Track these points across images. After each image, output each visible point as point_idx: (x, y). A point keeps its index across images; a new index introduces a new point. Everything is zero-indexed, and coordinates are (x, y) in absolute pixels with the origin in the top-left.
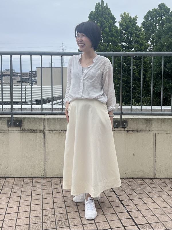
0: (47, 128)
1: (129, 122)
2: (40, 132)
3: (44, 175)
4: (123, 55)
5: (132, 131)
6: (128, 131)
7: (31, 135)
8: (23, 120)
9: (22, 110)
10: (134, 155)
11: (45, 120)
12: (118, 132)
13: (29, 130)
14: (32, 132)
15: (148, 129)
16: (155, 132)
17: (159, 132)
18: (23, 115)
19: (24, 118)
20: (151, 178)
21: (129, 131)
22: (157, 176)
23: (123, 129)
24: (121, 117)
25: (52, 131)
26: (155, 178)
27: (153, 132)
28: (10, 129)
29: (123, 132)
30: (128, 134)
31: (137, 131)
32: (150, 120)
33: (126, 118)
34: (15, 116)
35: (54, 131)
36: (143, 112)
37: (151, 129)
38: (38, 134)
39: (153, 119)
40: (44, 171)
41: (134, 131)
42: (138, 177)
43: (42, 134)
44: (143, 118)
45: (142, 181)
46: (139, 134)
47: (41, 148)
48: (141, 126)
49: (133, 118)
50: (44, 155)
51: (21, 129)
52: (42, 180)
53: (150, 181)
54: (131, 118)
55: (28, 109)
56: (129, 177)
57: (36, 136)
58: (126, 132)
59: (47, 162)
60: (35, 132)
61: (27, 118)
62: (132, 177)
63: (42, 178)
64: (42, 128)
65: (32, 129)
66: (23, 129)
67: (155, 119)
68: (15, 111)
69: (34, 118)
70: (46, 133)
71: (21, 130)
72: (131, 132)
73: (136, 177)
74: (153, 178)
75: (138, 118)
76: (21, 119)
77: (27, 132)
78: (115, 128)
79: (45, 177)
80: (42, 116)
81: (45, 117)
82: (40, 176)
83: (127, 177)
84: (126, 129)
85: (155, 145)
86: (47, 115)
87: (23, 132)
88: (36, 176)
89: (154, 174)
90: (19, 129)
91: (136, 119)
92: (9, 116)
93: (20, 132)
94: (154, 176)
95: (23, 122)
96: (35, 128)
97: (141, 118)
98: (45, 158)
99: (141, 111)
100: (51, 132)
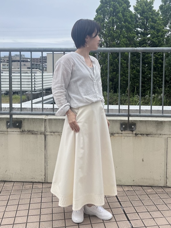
0: (48, 130)
1: (138, 125)
2: (41, 134)
3: (45, 180)
4: (131, 51)
5: (141, 134)
6: (136, 134)
7: (32, 137)
8: (22, 121)
9: (21, 111)
10: (143, 161)
11: (46, 121)
12: (125, 135)
13: (29, 131)
14: (32, 134)
15: (159, 132)
16: (166, 136)
18: (23, 115)
19: (24, 118)
20: (162, 187)
21: (138, 134)
22: (168, 185)
23: (131, 132)
24: (129, 118)
25: (54, 132)
26: (167, 186)
27: (164, 136)
28: (9, 130)
29: (131, 135)
30: (136, 137)
31: (147, 135)
32: (162, 122)
33: (134, 121)
34: (14, 116)
35: (56, 133)
36: (153, 114)
37: (162, 133)
38: (39, 136)
39: (165, 122)
40: (45, 175)
41: (143, 134)
42: (148, 185)
43: (43, 136)
44: (153, 121)
45: (152, 190)
46: (149, 138)
47: (42, 151)
48: (151, 129)
49: (142, 121)
50: (45, 159)
51: (21, 130)
52: (43, 185)
53: (160, 190)
54: (140, 121)
55: (29, 109)
56: (138, 184)
57: (37, 138)
58: (134, 135)
59: (48, 166)
60: (36, 134)
61: (27, 118)
62: (140, 184)
63: (43, 183)
64: (43, 129)
65: (32, 131)
66: (23, 130)
67: (167, 121)
68: (14, 112)
69: (34, 119)
70: (47, 135)
71: (21, 132)
72: (140, 136)
73: (145, 185)
74: (164, 187)
75: (147, 121)
76: (21, 120)
77: (27, 134)
78: (122, 131)
79: (46, 182)
80: (43, 117)
81: (46, 118)
82: (41, 181)
83: (136, 184)
84: (134, 132)
85: (166, 150)
86: (49, 116)
87: (23, 133)
88: (37, 181)
89: (165, 182)
90: (18, 130)
91: (146, 121)
92: (8, 116)
93: (19, 133)
94: (165, 184)
95: (23, 123)
96: (35, 130)
97: (151, 121)
98: (46, 162)
99: (151, 113)
100: (52, 134)
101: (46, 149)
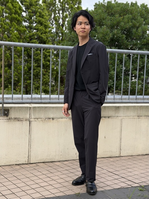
2: (26, 120)
10: (105, 138)
13: (15, 119)
16: (121, 118)
19: (11, 107)
20: (117, 157)
21: (102, 117)
31: (108, 117)
32: (118, 107)
35: (39, 119)
36: (116, 101)
43: (28, 122)
44: (113, 106)
46: (110, 120)
48: (111, 113)
51: (8, 118)
57: (23, 124)
59: (31, 149)
60: (22, 121)
62: (103, 157)
63: (26, 164)
65: (18, 118)
69: (21, 107)
76: (8, 108)
79: (29, 163)
85: (121, 128)
88: (21, 163)
91: (108, 107)
94: (120, 154)
96: (21, 117)
98: (30, 145)
100: (36, 120)
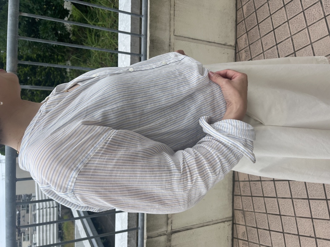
0: (163, 229)
3: (230, 221)
11: (150, 236)
15: (167, 48)
17: (172, 29)
22: (233, 43)
25: (168, 219)
26: (235, 45)
27: (172, 40)
37: (167, 43)
38: (173, 243)
40: (224, 222)
50: (204, 226)
52: (239, 224)
64: (163, 239)
70: (172, 229)
74: (235, 50)
81: (146, 237)
82: (231, 226)
101: (191, 227)
